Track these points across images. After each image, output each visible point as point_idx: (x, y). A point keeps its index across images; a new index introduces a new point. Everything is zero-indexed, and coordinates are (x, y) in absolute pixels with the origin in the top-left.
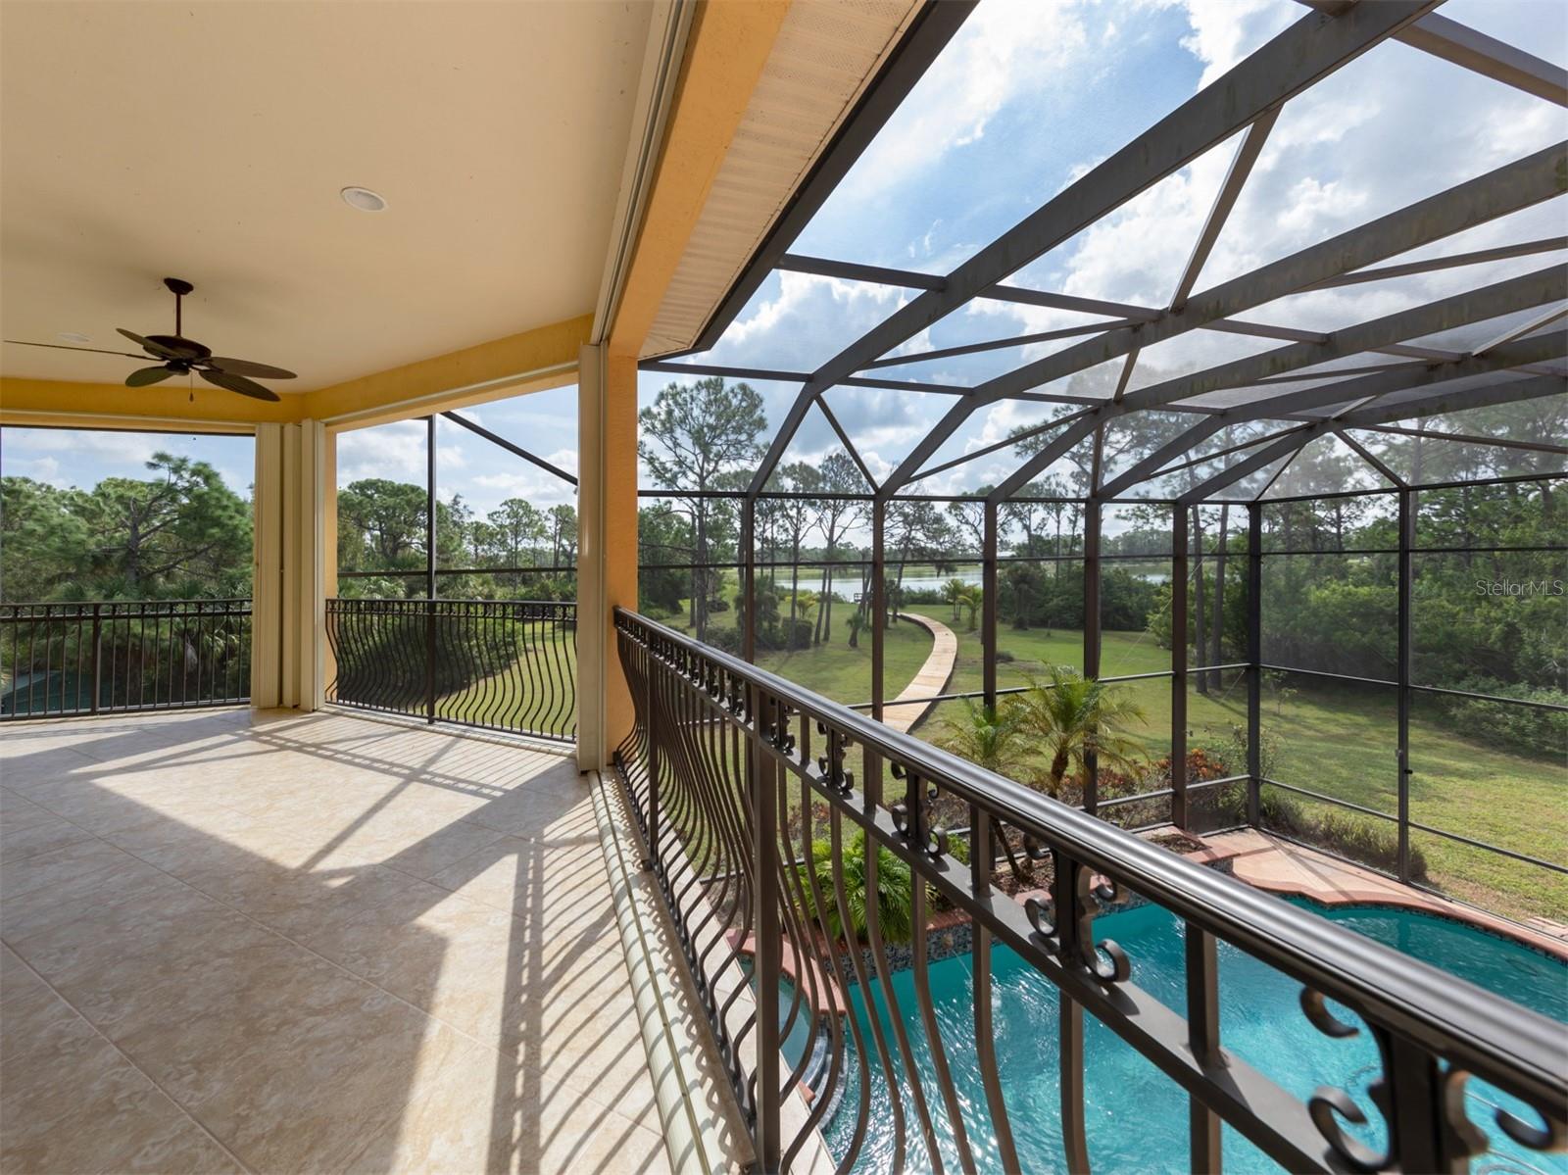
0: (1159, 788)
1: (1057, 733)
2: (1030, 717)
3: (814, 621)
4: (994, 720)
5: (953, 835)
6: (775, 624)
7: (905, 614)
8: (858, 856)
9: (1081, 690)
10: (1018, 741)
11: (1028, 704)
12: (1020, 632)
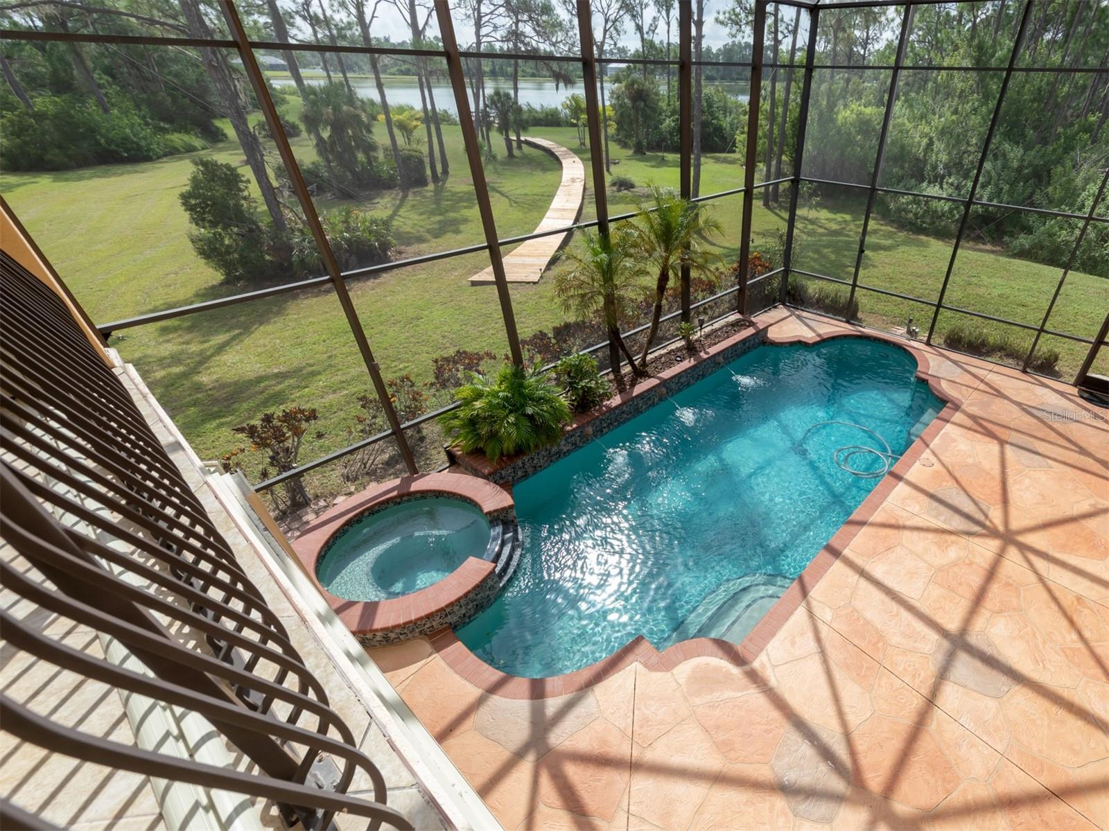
0: (732, 286)
1: (660, 251)
2: (639, 240)
3: (425, 149)
4: (609, 247)
5: (584, 355)
6: (374, 154)
7: (530, 139)
8: (504, 391)
9: (679, 211)
10: (627, 264)
11: (636, 228)
12: (639, 156)
